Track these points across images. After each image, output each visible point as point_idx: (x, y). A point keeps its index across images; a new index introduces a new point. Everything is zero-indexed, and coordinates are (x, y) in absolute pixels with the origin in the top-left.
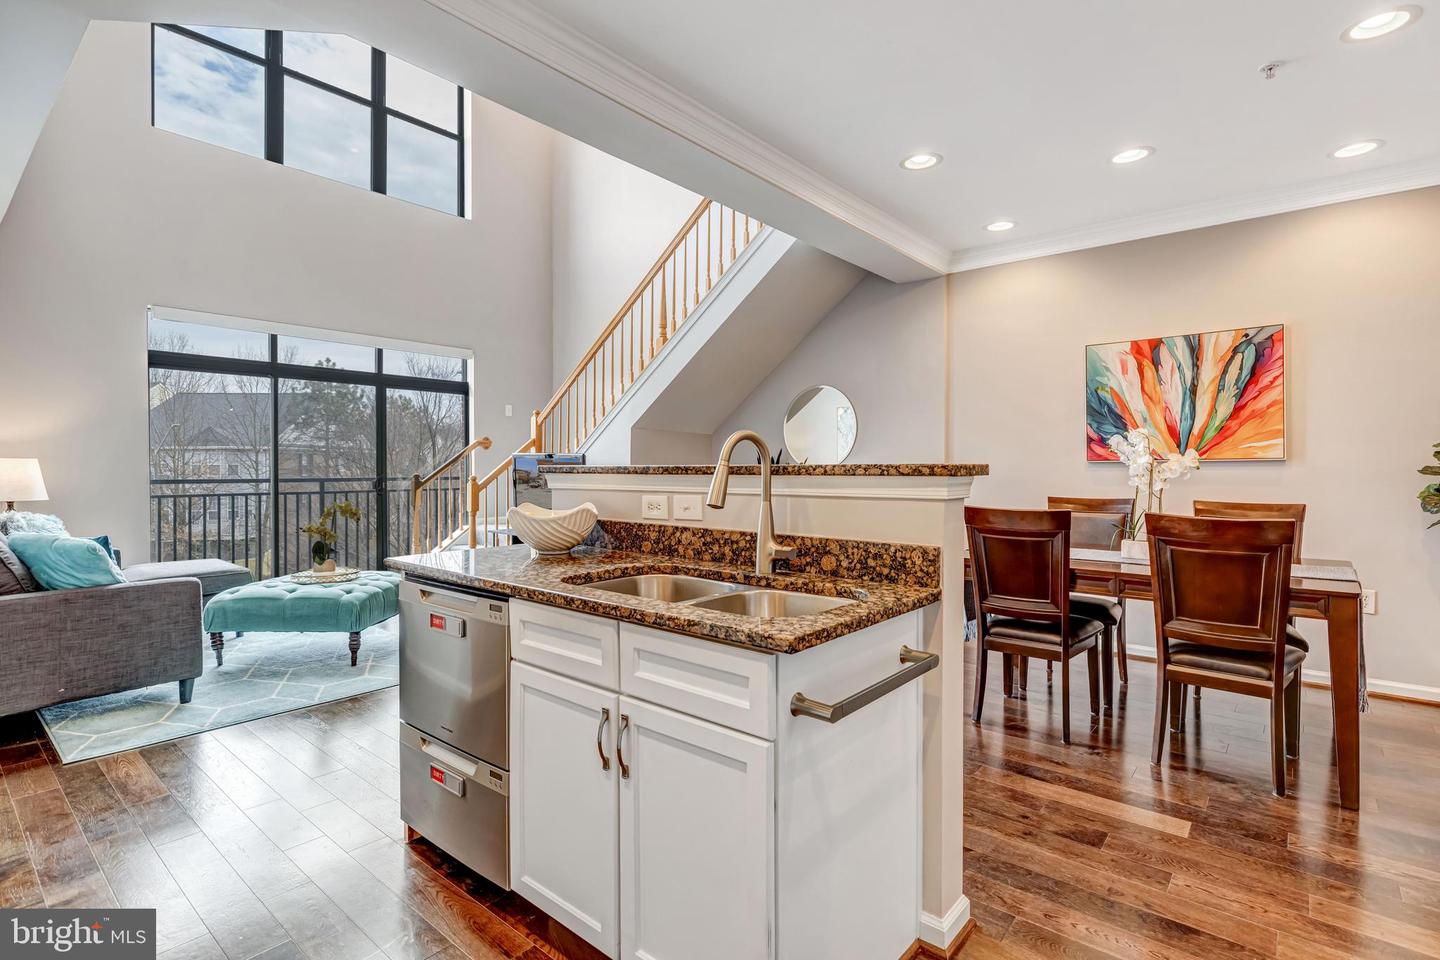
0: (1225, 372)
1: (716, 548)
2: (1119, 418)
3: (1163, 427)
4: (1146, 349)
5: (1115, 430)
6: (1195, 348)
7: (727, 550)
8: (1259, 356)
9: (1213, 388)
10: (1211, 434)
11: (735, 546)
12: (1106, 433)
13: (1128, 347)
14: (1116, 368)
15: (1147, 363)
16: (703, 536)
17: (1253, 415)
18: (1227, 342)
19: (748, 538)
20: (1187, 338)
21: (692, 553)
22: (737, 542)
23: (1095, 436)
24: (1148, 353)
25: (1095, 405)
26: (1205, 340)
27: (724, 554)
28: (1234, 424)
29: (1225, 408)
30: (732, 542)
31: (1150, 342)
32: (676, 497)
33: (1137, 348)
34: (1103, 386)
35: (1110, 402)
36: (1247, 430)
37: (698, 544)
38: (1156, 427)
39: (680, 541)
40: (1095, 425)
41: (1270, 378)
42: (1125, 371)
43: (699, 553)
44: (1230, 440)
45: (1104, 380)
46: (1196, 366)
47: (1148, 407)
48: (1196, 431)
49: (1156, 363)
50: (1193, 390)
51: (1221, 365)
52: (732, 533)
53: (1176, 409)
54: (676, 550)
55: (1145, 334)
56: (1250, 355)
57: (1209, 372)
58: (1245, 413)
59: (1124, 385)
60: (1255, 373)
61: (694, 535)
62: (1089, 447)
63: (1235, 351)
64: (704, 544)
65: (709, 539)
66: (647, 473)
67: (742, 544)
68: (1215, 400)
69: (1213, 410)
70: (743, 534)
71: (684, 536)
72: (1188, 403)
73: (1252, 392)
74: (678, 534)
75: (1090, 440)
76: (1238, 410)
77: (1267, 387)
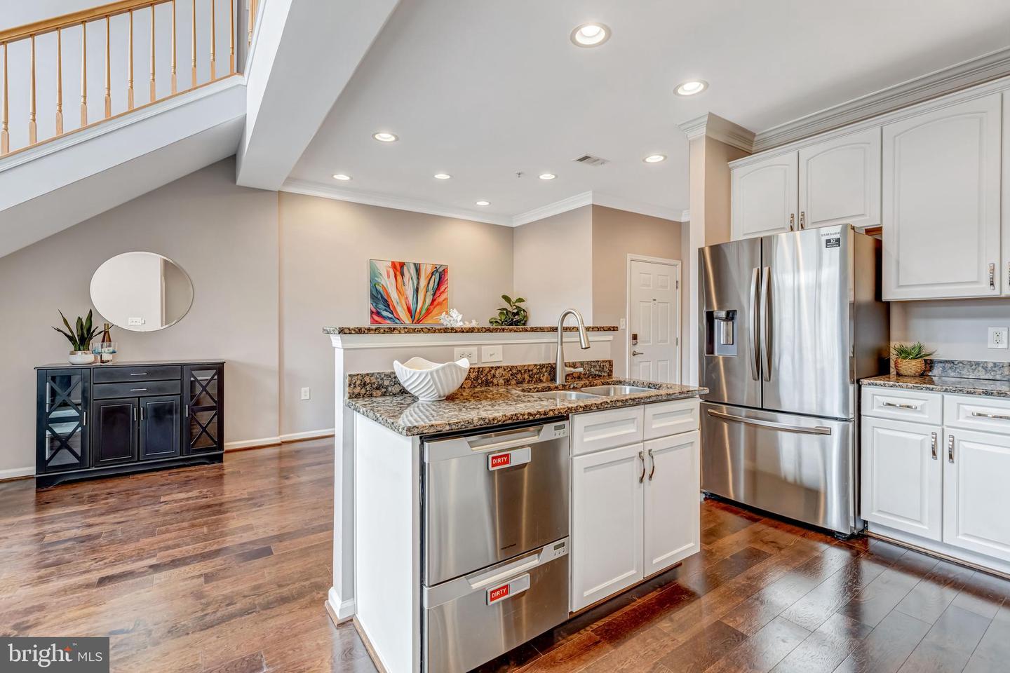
0: (429, 283)
1: (519, 376)
2: (386, 301)
3: (406, 308)
4: (398, 267)
5: (384, 308)
6: (418, 271)
7: (526, 376)
8: (440, 278)
9: (424, 290)
10: (424, 312)
11: (531, 373)
12: (380, 309)
13: (390, 264)
14: (384, 273)
15: (398, 274)
16: (510, 370)
17: (439, 304)
18: (430, 269)
19: (539, 367)
20: (415, 264)
21: (503, 382)
22: (532, 371)
23: (374, 310)
24: (399, 268)
25: (375, 293)
26: (422, 266)
27: (524, 379)
28: (432, 307)
29: (428, 301)
30: (529, 371)
31: (400, 263)
32: (483, 347)
33: (394, 264)
34: (379, 283)
35: (382, 292)
36: (436, 311)
37: (508, 376)
38: (402, 307)
39: (494, 376)
40: (374, 304)
41: (444, 288)
42: (389, 276)
43: (508, 381)
44: (430, 315)
45: (379, 280)
46: (418, 279)
47: (398, 295)
48: (418, 310)
49: (402, 275)
50: (417, 290)
51: (428, 279)
52: (529, 365)
53: (411, 298)
54: (492, 382)
55: (398, 260)
56: (437, 275)
57: (423, 283)
58: (435, 303)
59: (388, 283)
60: (439, 284)
61: (505, 370)
62: (372, 316)
63: (432, 274)
64: (511, 375)
65: (514, 372)
66: (472, 332)
67: (535, 371)
68: (425, 296)
69: (425, 301)
70: (535, 365)
71: (497, 372)
72: (415, 296)
73: (437, 295)
74: (493, 371)
75: (372, 312)
76: (433, 301)
77: (443, 292)
